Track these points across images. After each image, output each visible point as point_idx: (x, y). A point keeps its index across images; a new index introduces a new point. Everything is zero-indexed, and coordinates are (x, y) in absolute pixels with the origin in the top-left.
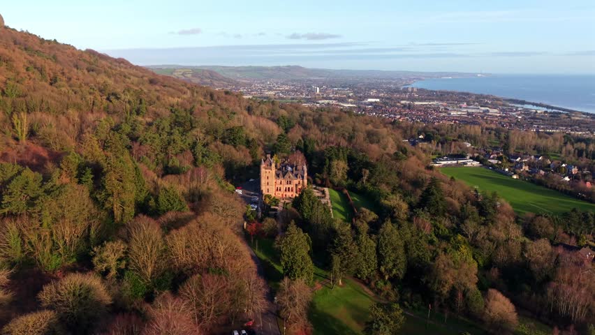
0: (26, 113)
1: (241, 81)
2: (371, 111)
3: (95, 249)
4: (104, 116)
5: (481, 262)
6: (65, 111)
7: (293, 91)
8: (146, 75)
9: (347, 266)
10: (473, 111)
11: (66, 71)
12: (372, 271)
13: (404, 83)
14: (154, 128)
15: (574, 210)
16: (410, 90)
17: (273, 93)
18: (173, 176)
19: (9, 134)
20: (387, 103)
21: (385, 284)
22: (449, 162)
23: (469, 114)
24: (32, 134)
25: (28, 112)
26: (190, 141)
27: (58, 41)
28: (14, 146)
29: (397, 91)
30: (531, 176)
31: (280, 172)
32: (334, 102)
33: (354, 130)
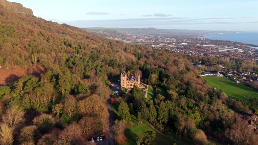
0: (36, 54)
2: (182, 49)
3: (53, 106)
4: (65, 54)
5: (203, 119)
6: (50, 52)
7: (149, 39)
8: (85, 34)
9: (143, 117)
10: (230, 50)
11: (53, 35)
12: (155, 119)
13: (200, 36)
14: (82, 60)
15: (255, 99)
16: (202, 39)
17: (140, 40)
18: (86, 79)
19: (30, 62)
20: (190, 45)
21: (160, 124)
22: (209, 74)
23: (227, 51)
24: (38, 61)
25: (37, 53)
26: (95, 65)
27: (52, 21)
28: (31, 66)
29: (196, 40)
30: (246, 82)
31: (129, 78)
32: (166, 44)
33: (168, 59)
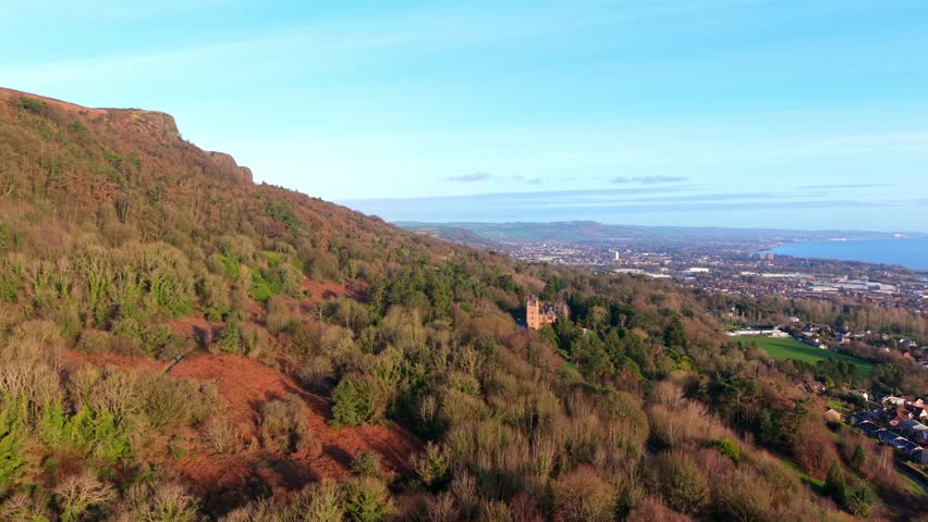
1: (506, 243)
7: (580, 256)
10: (853, 287)
13: (760, 247)
16: (763, 257)
17: (550, 259)
20: (719, 274)
22: (751, 332)
23: (841, 290)
29: (743, 258)
31: (543, 310)
32: (639, 271)
33: (634, 293)
